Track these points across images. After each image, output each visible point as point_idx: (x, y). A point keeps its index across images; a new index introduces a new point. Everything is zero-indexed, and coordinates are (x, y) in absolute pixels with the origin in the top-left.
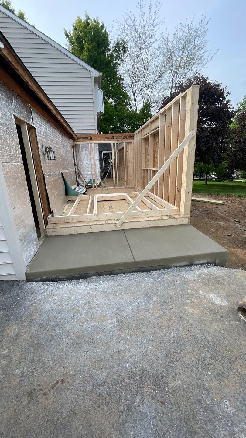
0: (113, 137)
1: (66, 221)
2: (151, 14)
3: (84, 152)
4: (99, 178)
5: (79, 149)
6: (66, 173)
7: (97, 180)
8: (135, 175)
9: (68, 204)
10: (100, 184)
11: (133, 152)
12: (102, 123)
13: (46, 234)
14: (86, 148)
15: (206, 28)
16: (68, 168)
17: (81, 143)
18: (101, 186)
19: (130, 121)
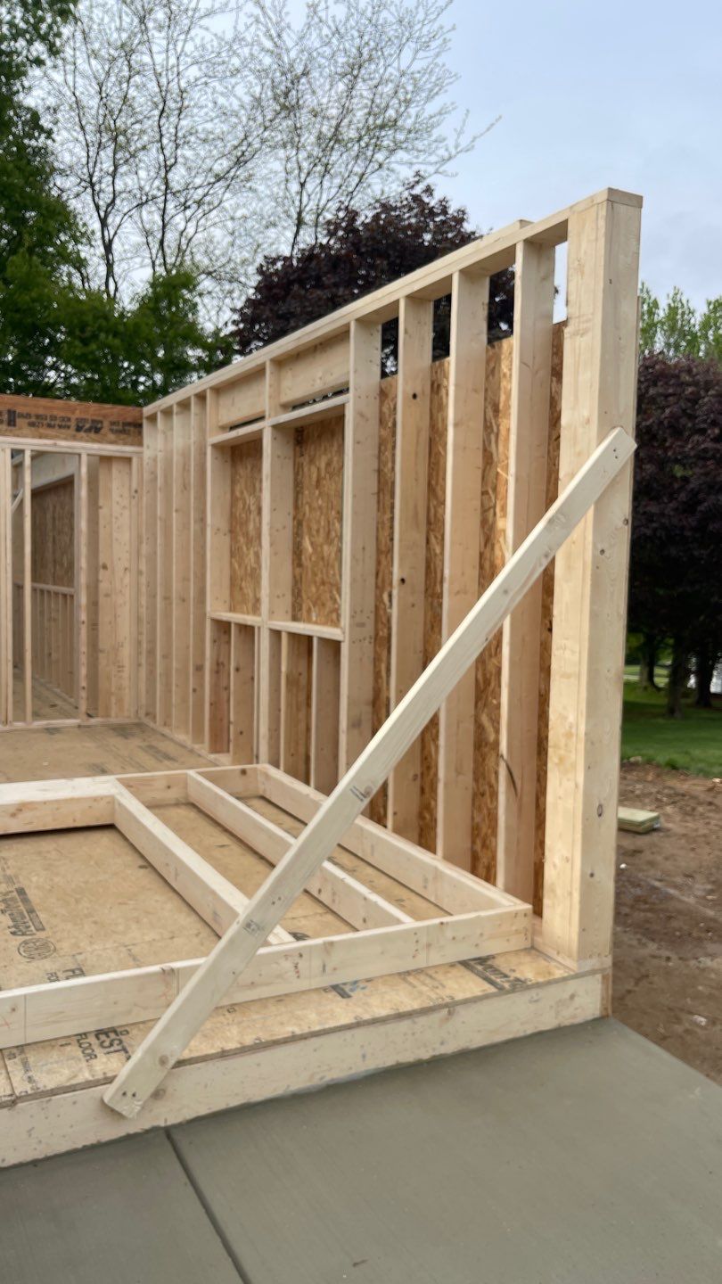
8: (147, 652)
11: (139, 515)
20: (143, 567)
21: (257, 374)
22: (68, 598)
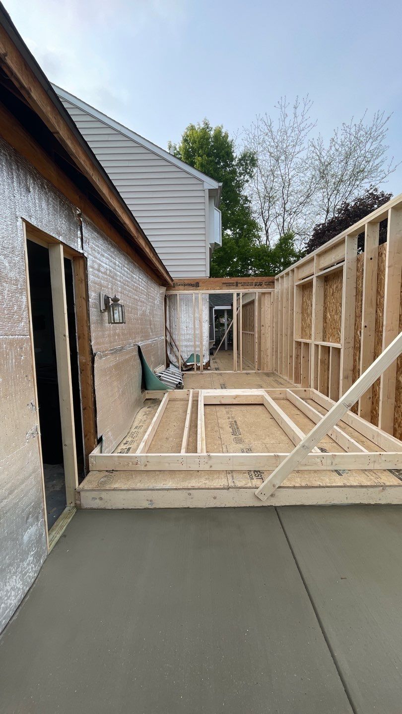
0: (237, 283)
1: (131, 467)
2: (297, 116)
3: (184, 307)
4: (207, 353)
5: (175, 303)
6: (147, 346)
7: (204, 356)
8: (275, 351)
9: (145, 409)
10: (208, 364)
11: (273, 309)
12: (215, 264)
13: (78, 502)
14: (188, 300)
15: (384, 128)
16: (153, 335)
17: (180, 292)
18: (209, 368)
19: (260, 260)
20: (274, 326)
21: (312, 260)
22: (253, 335)
